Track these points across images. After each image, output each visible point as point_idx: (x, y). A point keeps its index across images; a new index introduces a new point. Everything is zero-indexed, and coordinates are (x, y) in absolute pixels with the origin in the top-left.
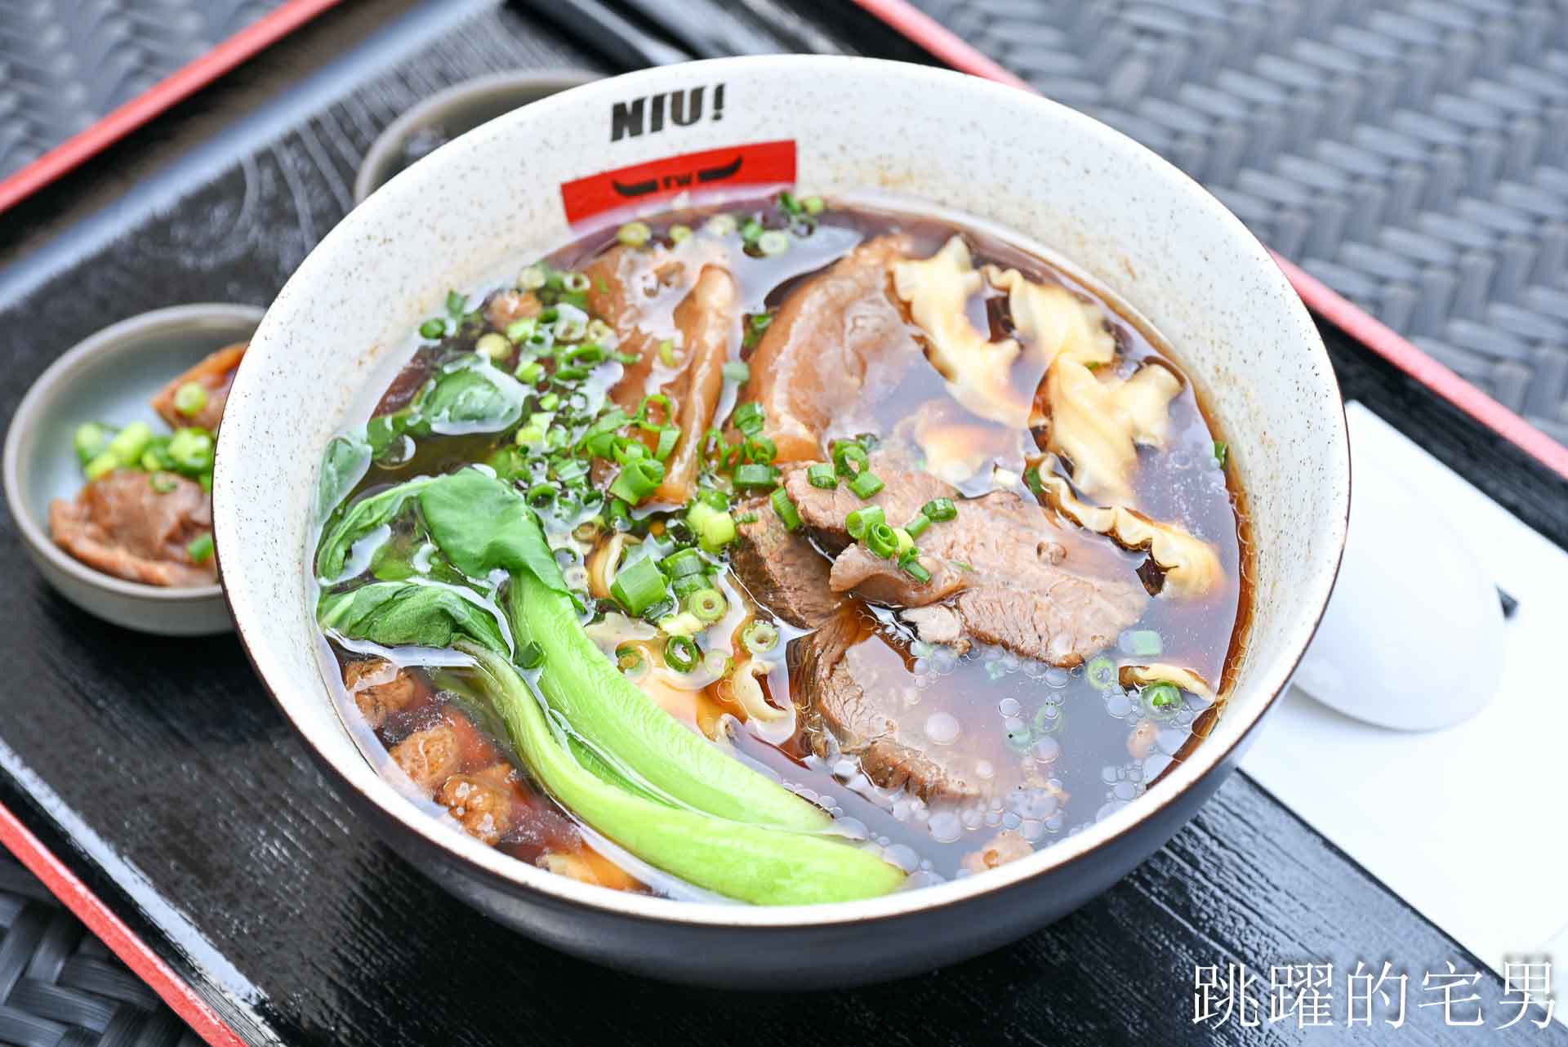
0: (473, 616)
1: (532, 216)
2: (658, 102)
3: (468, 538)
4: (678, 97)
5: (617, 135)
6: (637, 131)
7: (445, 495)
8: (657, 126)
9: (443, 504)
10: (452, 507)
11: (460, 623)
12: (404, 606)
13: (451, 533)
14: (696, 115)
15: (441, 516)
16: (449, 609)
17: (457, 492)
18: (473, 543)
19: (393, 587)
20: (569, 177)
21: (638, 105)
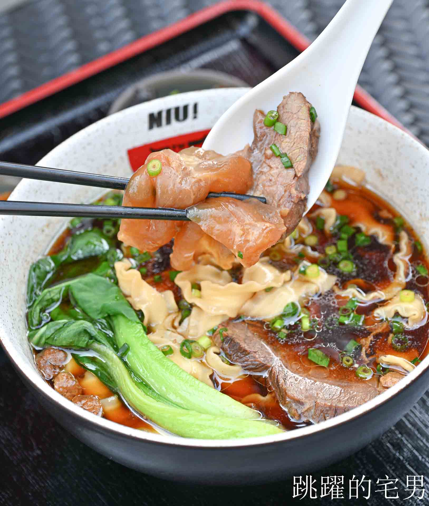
0: (98, 332)
1: (115, 164)
2: (169, 112)
3: (93, 302)
4: (177, 109)
5: (151, 127)
6: (159, 125)
7: (81, 285)
8: (168, 121)
9: (81, 290)
10: (85, 291)
11: (92, 335)
12: (68, 329)
13: (86, 301)
14: (185, 116)
15: (80, 295)
16: (88, 330)
17: (86, 284)
18: (96, 304)
19: (63, 322)
20: (130, 146)
21: (160, 113)
